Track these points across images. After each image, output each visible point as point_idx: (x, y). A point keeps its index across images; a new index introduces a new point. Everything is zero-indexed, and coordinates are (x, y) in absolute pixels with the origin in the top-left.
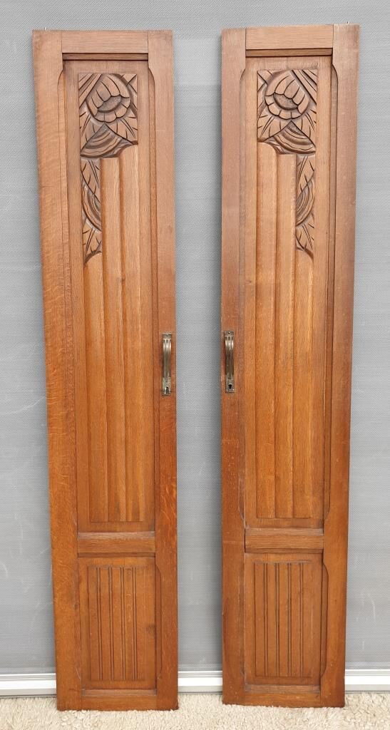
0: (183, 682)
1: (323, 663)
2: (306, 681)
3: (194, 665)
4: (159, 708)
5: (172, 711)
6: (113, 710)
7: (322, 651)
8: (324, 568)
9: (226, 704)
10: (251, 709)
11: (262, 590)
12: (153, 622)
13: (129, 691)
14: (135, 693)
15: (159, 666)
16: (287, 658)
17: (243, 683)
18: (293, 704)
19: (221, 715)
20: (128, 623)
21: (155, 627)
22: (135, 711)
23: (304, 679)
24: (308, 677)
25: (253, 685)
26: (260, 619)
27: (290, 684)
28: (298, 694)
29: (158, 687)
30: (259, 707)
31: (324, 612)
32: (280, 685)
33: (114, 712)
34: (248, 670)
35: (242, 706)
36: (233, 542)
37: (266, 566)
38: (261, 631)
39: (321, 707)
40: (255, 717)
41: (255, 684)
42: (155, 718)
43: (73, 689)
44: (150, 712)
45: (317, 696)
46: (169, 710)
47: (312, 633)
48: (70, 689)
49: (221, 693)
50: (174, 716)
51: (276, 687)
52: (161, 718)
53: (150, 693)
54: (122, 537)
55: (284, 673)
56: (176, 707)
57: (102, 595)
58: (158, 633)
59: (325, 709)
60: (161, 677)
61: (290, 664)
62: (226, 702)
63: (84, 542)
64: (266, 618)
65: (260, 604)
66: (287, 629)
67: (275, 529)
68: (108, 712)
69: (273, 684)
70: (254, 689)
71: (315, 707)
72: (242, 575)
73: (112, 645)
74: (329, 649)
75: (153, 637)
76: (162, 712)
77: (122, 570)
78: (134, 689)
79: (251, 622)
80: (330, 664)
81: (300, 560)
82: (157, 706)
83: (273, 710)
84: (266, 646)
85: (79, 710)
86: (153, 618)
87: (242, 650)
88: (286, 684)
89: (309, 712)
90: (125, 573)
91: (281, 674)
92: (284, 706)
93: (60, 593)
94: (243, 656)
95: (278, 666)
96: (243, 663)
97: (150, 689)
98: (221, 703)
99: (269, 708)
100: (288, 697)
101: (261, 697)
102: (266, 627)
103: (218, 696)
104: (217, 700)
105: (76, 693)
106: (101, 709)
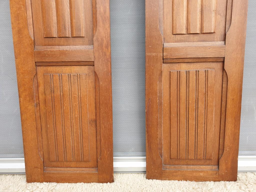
0: (117, 165)
1: (221, 149)
2: (208, 162)
3: (125, 152)
4: (99, 182)
5: (109, 183)
6: (66, 183)
7: (221, 140)
8: (225, 74)
9: (149, 179)
10: (167, 182)
11: (176, 92)
12: (95, 117)
13: (78, 169)
14: (83, 170)
15: (99, 150)
16: (194, 145)
17: (161, 164)
18: (198, 179)
19: (145, 186)
20: (75, 118)
21: (96, 121)
22: (82, 183)
23: (206, 160)
24: (210, 159)
25: (168, 166)
26: (174, 115)
27: (196, 165)
28: (201, 172)
29: (98, 166)
30: (173, 181)
31: (223, 109)
32: (188, 165)
33: (67, 184)
34: (165, 155)
35: (160, 181)
36: (154, 54)
37: (179, 73)
38: (174, 124)
39: (219, 181)
40: (170, 187)
41: (170, 165)
42: (96, 188)
43: (37, 167)
44: (92, 184)
45: (216, 173)
46: (107, 183)
47: (213, 126)
48: (35, 167)
49: (144, 172)
50: (110, 186)
51: (185, 166)
52: (101, 188)
53: (93, 171)
54: (68, 49)
55: (191, 156)
56: (112, 181)
57: (55, 96)
58: (98, 125)
59: (222, 182)
60: (101, 159)
61: (196, 150)
62: (148, 178)
63: (39, 53)
64: (178, 114)
65: (174, 104)
66: (194, 123)
67: (187, 43)
68: (62, 184)
69: (183, 165)
70: (169, 168)
71: (214, 181)
72: (161, 81)
73: (64, 135)
74: (227, 137)
75: (94, 129)
76: (102, 184)
77: (69, 76)
78: (82, 167)
79: (167, 118)
80: (227, 149)
81: (206, 68)
82: (98, 180)
83: (183, 183)
84: (179, 137)
85: (42, 182)
86: (94, 114)
87: (160, 140)
88: (193, 165)
89: (211, 184)
90: (72, 78)
91: (189, 157)
92: (191, 180)
93: (24, 94)
94: (161, 144)
95: (188, 151)
96: (161, 149)
97: (93, 168)
98: (145, 178)
99: (180, 182)
100: (194, 174)
101: (175, 174)
102: (179, 122)
103: (143, 174)
104: (142, 177)
105: (39, 170)
106: (58, 182)
